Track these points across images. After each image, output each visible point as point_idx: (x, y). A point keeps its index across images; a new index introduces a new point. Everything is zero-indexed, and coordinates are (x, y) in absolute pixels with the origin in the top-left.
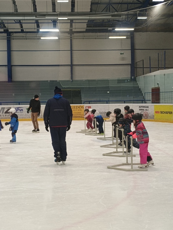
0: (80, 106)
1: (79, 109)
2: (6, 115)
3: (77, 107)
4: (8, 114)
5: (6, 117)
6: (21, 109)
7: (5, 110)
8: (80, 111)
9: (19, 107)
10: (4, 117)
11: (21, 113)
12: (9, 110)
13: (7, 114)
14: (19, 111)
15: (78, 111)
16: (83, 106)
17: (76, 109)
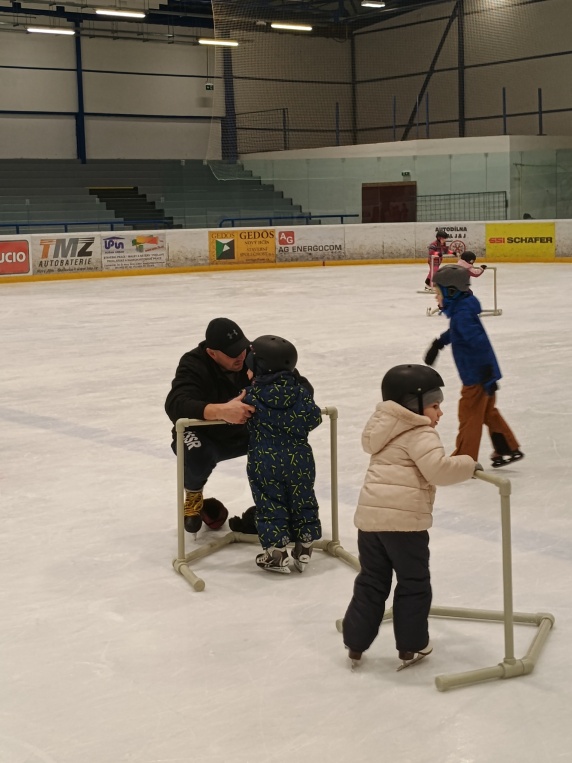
0: (265, 231)
1: (261, 239)
2: (81, 261)
3: (257, 235)
4: (88, 258)
5: (82, 266)
6: (118, 241)
7: (80, 246)
8: (264, 246)
9: (114, 238)
10: (77, 267)
11: (118, 254)
12: (88, 245)
13: (84, 258)
14: (113, 248)
15: (260, 246)
16: (274, 231)
17: (253, 240)
